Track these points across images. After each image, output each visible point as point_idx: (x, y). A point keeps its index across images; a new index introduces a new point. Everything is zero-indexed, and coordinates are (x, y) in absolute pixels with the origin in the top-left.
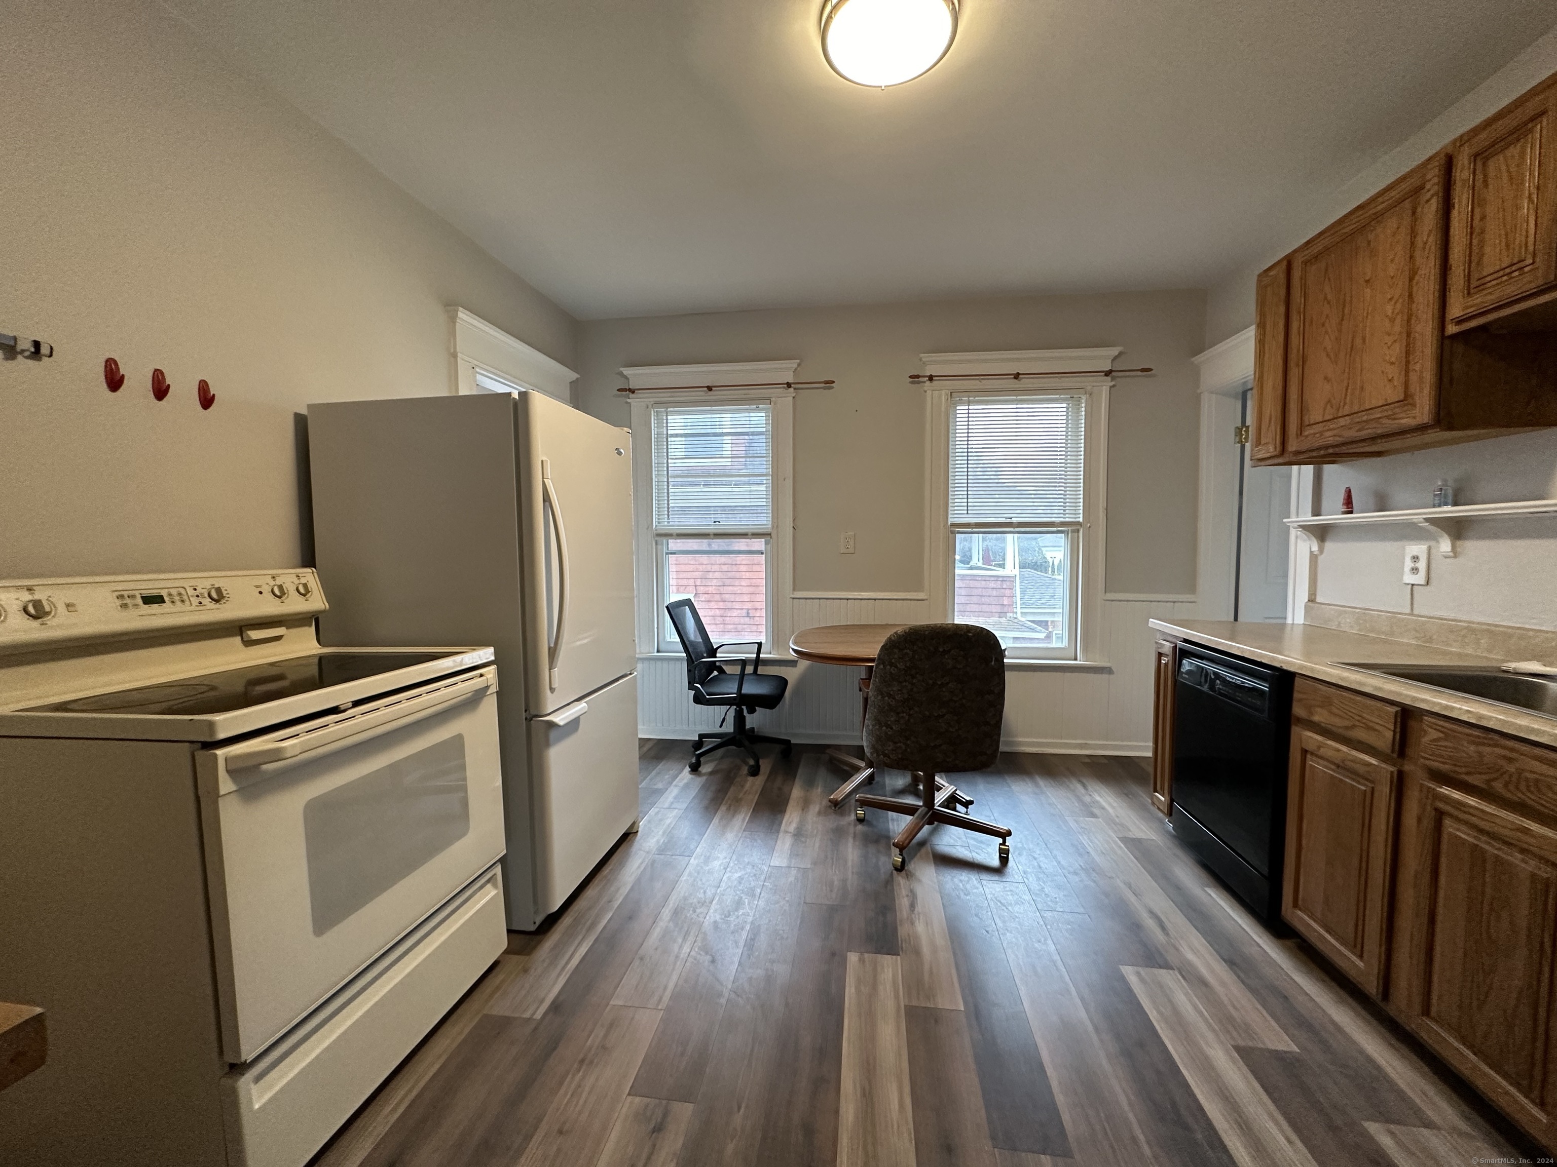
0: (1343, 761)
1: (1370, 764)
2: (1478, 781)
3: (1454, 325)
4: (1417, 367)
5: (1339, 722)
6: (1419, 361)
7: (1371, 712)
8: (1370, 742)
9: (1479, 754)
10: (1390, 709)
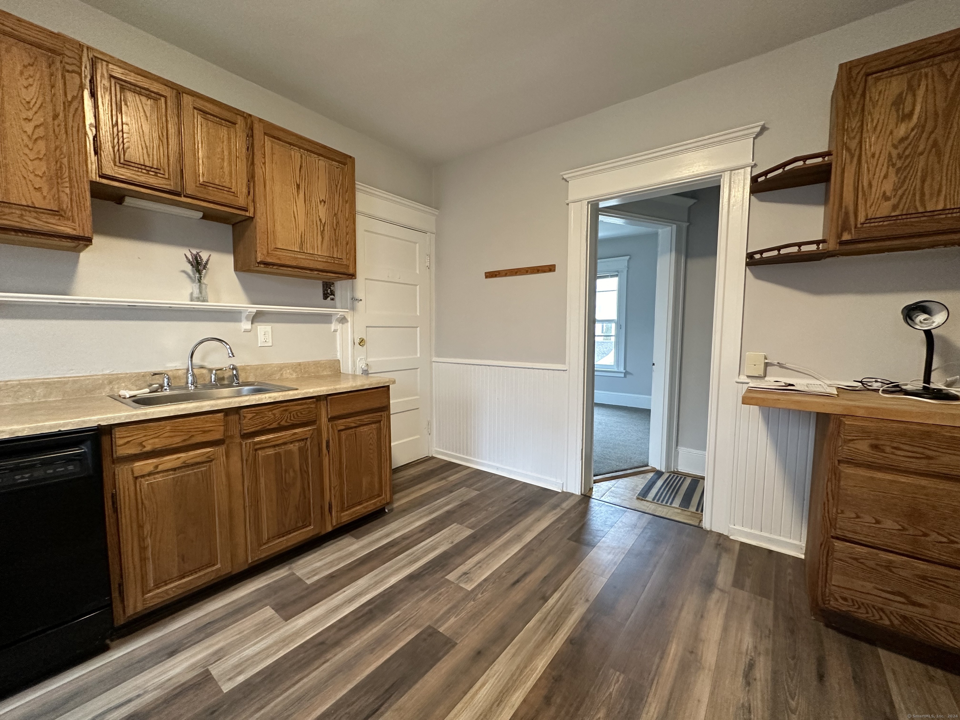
1: (209, 452)
2: (274, 425)
3: (100, 176)
4: (67, 191)
5: (178, 439)
6: (71, 187)
7: (207, 421)
8: (205, 440)
9: (274, 414)
10: (219, 415)
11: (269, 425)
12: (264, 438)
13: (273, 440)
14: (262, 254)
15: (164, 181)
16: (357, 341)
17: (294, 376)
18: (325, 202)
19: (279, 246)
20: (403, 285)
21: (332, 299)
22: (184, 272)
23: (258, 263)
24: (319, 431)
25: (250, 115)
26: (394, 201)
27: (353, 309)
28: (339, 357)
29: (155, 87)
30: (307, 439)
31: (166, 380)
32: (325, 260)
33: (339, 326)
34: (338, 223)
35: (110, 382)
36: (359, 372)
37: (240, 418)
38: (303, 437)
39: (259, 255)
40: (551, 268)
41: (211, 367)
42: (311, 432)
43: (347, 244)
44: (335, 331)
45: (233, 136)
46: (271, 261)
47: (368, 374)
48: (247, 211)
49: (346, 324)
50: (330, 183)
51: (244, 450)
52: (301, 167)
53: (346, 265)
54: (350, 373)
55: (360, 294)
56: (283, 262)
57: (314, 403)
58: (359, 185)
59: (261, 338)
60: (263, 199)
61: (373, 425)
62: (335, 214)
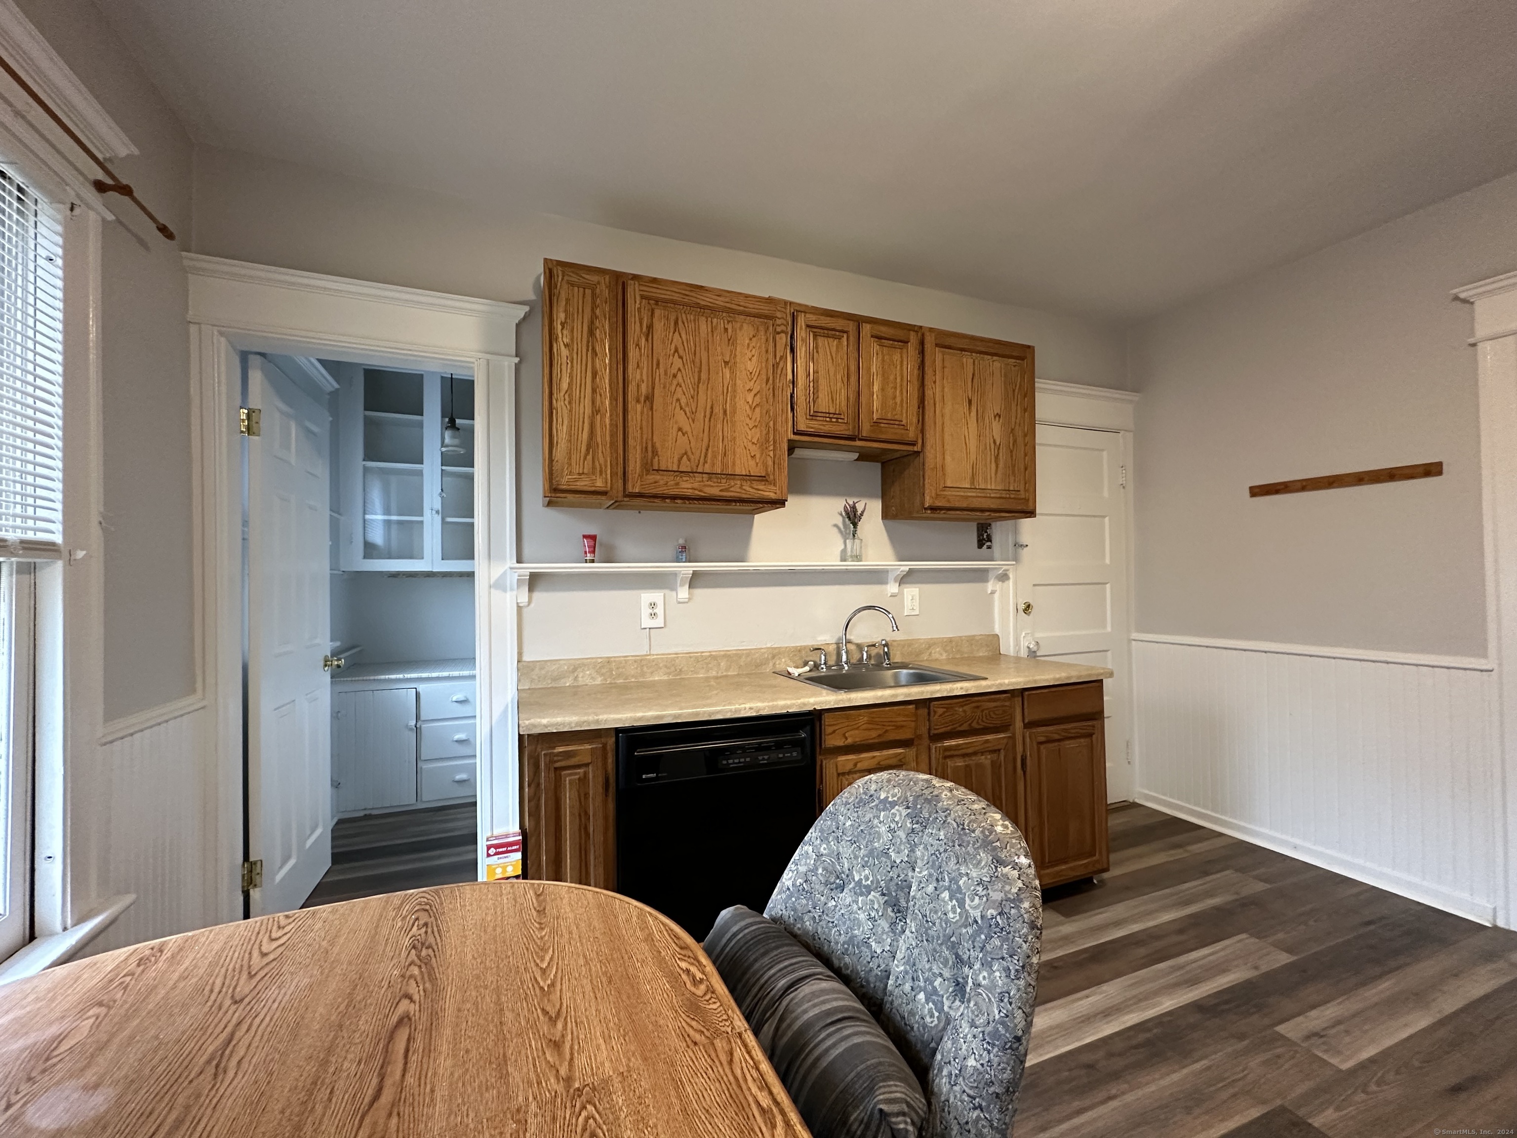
0: (879, 764)
1: (900, 754)
2: (965, 727)
3: (794, 433)
4: (771, 454)
5: (874, 734)
6: (774, 450)
7: (899, 715)
8: (898, 738)
9: (964, 711)
10: (911, 707)
11: (960, 726)
12: (953, 742)
13: (964, 746)
14: (931, 497)
15: (844, 427)
16: (1022, 607)
17: (944, 656)
18: (1000, 417)
19: (949, 484)
20: (1064, 518)
21: (989, 547)
22: (836, 526)
23: (925, 509)
24: (1013, 738)
25: (921, 327)
26: (1072, 392)
27: (1016, 558)
28: (997, 630)
29: (839, 324)
30: (999, 750)
31: (823, 657)
32: (998, 495)
33: (998, 586)
34: (1015, 441)
35: (773, 657)
36: (1024, 653)
37: (929, 714)
38: (996, 748)
39: (927, 498)
40: (1432, 470)
41: (859, 641)
42: (1005, 741)
43: (1026, 469)
44: (993, 592)
45: (905, 356)
46: (940, 504)
47: (1035, 657)
48: (914, 445)
49: (1007, 582)
50: (1006, 388)
51: (933, 756)
52: (973, 375)
53: (1025, 499)
54: (1012, 654)
55: (1024, 539)
56: (952, 505)
57: (1009, 699)
58: (1039, 384)
59: (907, 603)
60: (933, 426)
61: (1082, 740)
62: (1012, 430)
